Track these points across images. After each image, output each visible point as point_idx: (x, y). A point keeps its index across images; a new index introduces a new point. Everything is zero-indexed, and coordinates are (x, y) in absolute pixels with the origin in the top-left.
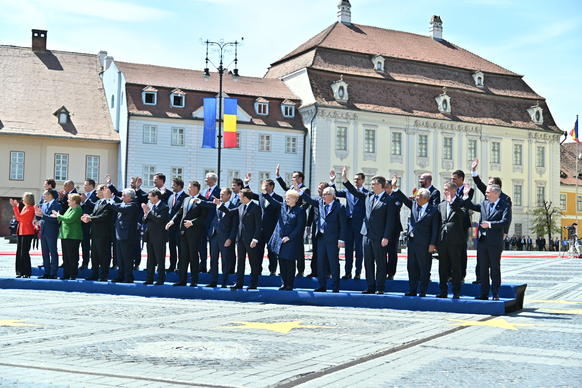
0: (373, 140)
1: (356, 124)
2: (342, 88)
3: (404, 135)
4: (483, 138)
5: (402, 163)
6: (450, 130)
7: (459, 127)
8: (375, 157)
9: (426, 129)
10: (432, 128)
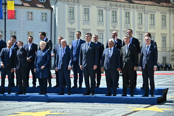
0: (88, 13)
1: (79, 5)
3: (104, 11)
4: (146, 12)
5: (103, 26)
6: (128, 8)
7: (133, 6)
8: (89, 23)
9: (116, 8)
10: (119, 7)
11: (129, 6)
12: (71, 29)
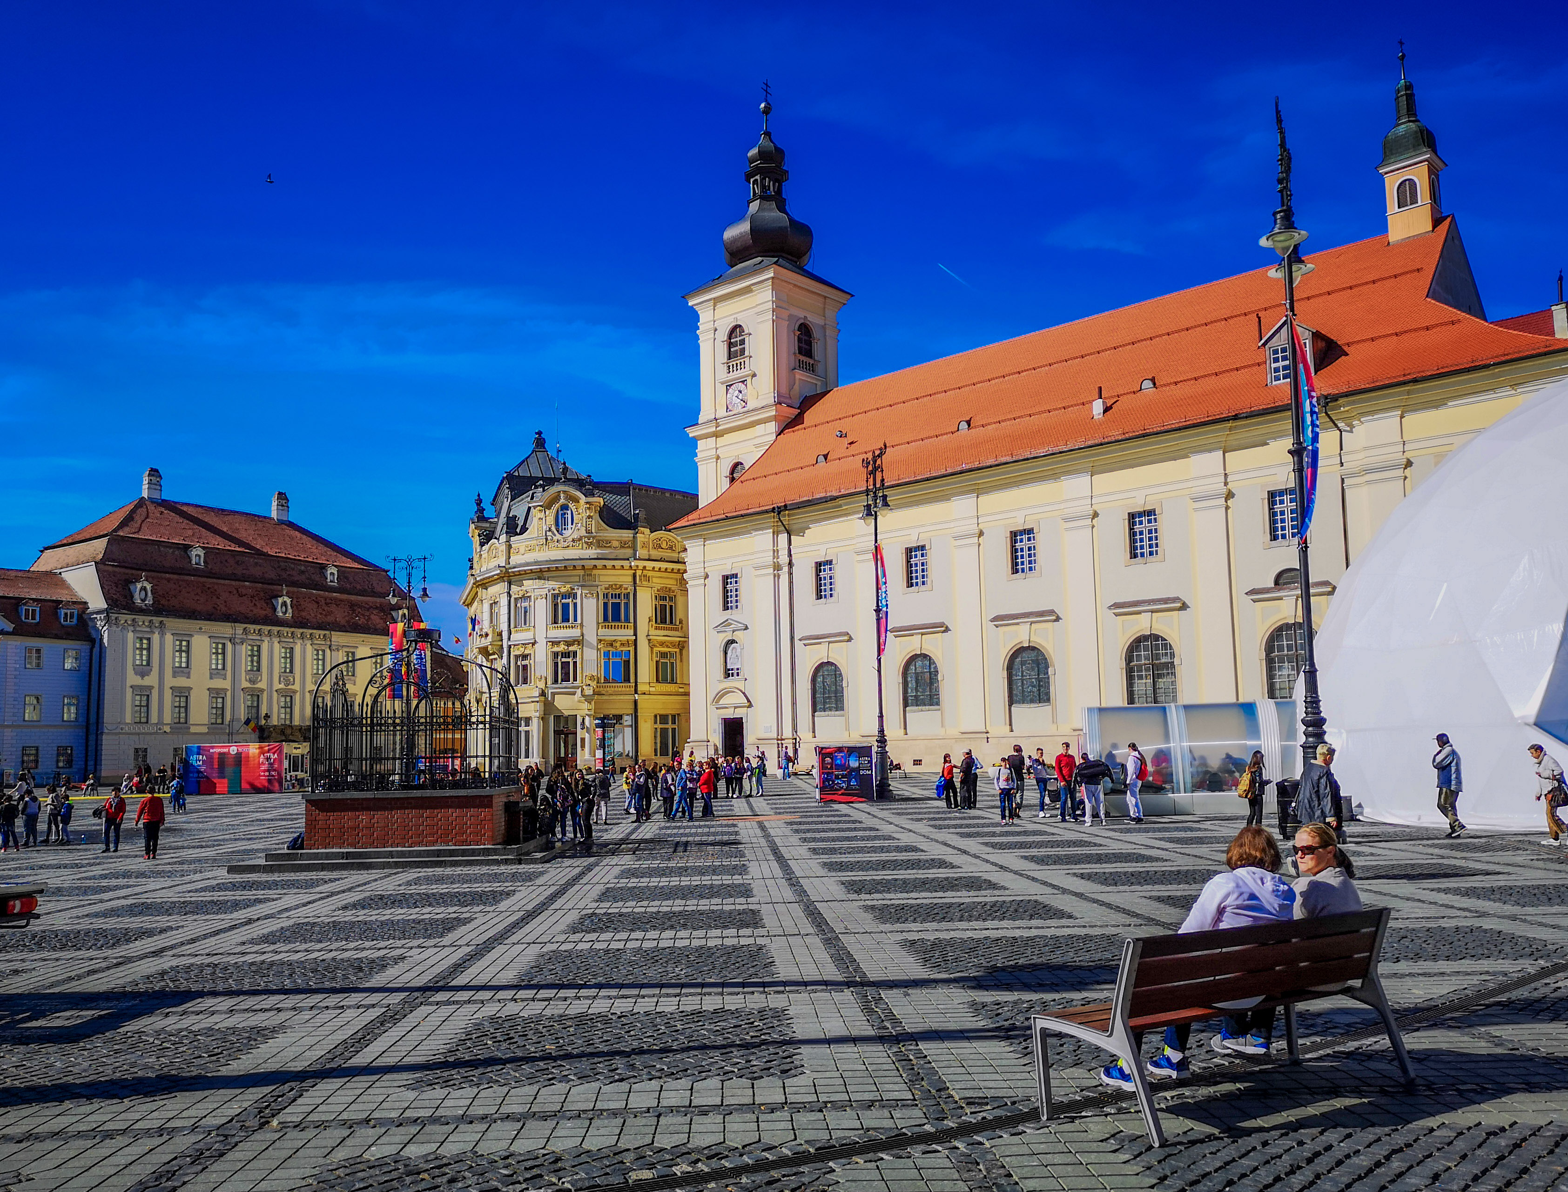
0: (188, 652)
1: (162, 634)
2: (144, 589)
3: (229, 646)
4: (333, 647)
5: (225, 679)
6: (290, 638)
7: (302, 634)
8: (189, 673)
9: (259, 638)
10: (266, 636)
11: (292, 633)
12: (141, 688)
